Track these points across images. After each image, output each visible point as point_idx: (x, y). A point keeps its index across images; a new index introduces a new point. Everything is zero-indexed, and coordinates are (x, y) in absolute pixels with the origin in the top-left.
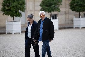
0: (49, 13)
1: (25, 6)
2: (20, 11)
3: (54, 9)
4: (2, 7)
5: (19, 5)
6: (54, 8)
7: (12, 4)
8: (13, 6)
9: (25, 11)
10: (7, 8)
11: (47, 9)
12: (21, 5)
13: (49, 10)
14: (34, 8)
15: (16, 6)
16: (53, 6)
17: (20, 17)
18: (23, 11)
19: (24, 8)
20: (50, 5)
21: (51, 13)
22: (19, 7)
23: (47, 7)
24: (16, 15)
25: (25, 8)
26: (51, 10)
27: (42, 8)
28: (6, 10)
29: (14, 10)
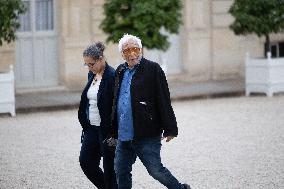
0: (259, 36)
1: (180, 15)
2: (163, 31)
3: (278, 22)
4: (104, 17)
5: (162, 12)
6: (276, 20)
7: (135, 8)
8: (138, 13)
9: (181, 29)
10: (120, 20)
11: (253, 23)
12: (167, 9)
13: (259, 26)
14: (211, 19)
15: (152, 14)
16: (274, 13)
17: (165, 51)
18: (174, 31)
19: (175, 19)
20: (265, 10)
21: (268, 38)
22: (161, 17)
23: (252, 18)
24: (150, 45)
25: (180, 22)
26: (267, 27)
27: (237, 21)
28: (117, 29)
29: (145, 26)
